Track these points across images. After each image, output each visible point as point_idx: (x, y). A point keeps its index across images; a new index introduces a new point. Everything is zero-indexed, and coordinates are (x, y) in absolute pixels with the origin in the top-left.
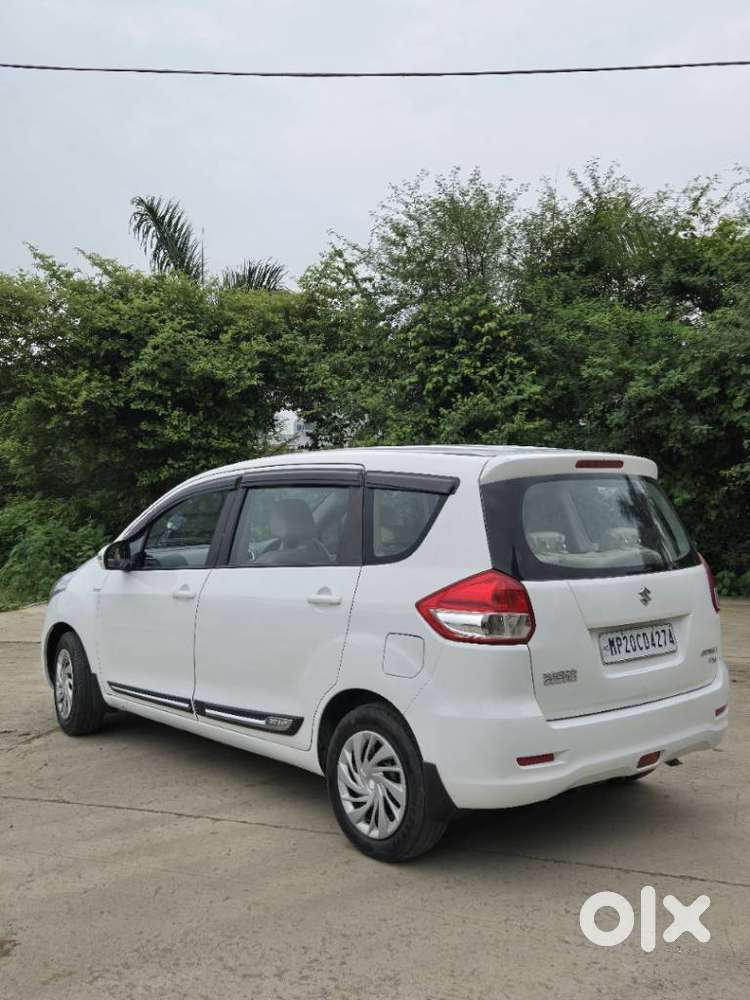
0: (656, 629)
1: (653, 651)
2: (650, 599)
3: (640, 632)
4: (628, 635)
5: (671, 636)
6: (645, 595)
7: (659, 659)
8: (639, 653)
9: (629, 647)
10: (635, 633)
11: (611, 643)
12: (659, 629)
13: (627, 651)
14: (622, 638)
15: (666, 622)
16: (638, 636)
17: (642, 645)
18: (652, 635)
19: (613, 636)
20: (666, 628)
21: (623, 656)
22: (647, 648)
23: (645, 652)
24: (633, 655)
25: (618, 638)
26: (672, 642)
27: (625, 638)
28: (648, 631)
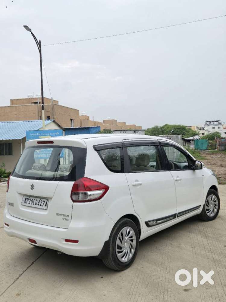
0: (42, 200)
1: (37, 206)
2: (34, 189)
3: (36, 199)
4: (31, 199)
5: (46, 204)
6: (32, 187)
7: (38, 209)
8: (32, 205)
9: (30, 203)
10: (34, 199)
11: (26, 199)
12: (43, 200)
13: (29, 203)
14: (29, 199)
15: (47, 199)
16: (34, 200)
17: (35, 203)
18: (39, 201)
19: (27, 197)
20: (46, 201)
21: (27, 204)
22: (36, 205)
23: (34, 206)
24: (30, 205)
25: (28, 199)
26: (46, 206)
27: (30, 199)
28: (38, 200)
